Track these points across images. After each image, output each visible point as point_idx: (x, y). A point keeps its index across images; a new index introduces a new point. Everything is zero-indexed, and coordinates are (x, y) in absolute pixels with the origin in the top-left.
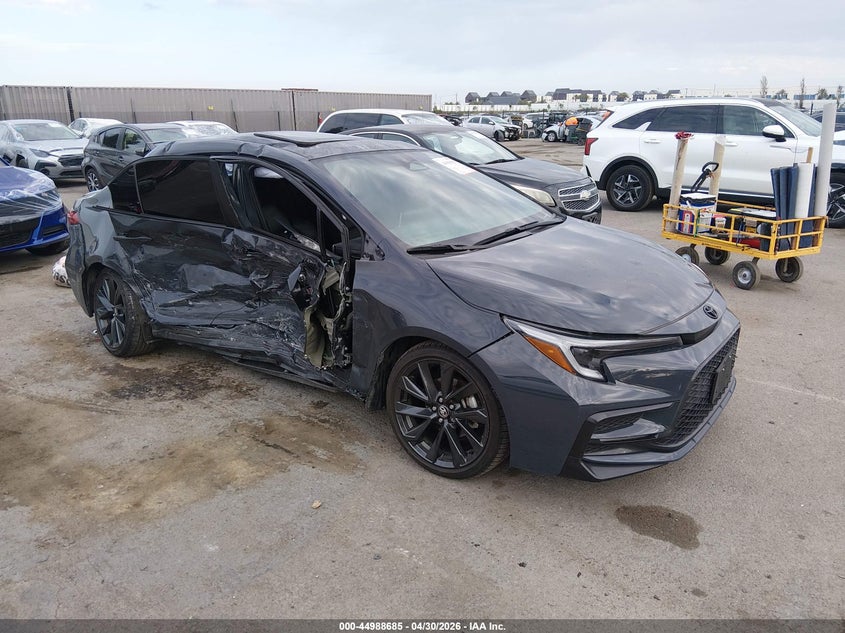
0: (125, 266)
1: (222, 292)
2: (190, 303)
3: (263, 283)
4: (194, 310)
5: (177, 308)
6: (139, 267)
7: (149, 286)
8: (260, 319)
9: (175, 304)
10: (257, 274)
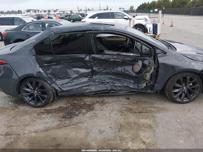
0: (45, 75)
1: (83, 75)
2: (71, 82)
3: (98, 69)
4: (73, 83)
5: (67, 84)
6: (50, 74)
7: (54, 80)
8: (97, 81)
9: (66, 83)
10: (95, 67)
